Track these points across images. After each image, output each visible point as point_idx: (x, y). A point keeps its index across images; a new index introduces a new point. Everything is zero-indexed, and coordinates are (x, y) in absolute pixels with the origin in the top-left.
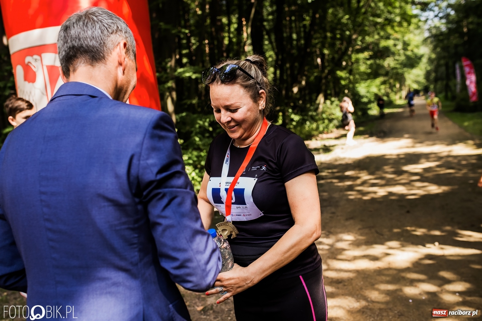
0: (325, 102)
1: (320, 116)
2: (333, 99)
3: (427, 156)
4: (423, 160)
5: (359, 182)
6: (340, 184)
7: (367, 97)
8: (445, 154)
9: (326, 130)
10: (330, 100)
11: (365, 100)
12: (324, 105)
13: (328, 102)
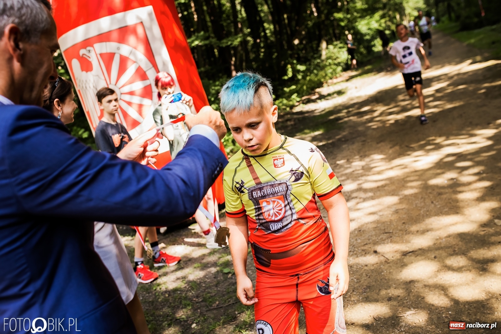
0: (327, 48)
1: (324, 63)
2: (335, 43)
3: (438, 79)
4: (434, 83)
5: (376, 114)
6: (359, 120)
7: (368, 34)
8: (456, 72)
9: (334, 75)
10: (331, 44)
11: (368, 37)
12: (327, 51)
13: (331, 47)
